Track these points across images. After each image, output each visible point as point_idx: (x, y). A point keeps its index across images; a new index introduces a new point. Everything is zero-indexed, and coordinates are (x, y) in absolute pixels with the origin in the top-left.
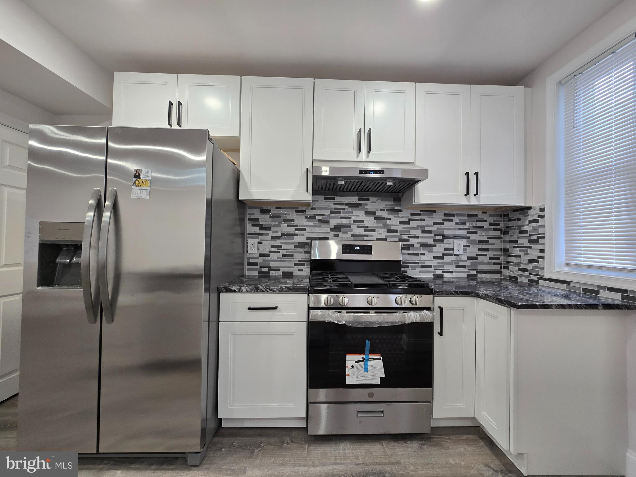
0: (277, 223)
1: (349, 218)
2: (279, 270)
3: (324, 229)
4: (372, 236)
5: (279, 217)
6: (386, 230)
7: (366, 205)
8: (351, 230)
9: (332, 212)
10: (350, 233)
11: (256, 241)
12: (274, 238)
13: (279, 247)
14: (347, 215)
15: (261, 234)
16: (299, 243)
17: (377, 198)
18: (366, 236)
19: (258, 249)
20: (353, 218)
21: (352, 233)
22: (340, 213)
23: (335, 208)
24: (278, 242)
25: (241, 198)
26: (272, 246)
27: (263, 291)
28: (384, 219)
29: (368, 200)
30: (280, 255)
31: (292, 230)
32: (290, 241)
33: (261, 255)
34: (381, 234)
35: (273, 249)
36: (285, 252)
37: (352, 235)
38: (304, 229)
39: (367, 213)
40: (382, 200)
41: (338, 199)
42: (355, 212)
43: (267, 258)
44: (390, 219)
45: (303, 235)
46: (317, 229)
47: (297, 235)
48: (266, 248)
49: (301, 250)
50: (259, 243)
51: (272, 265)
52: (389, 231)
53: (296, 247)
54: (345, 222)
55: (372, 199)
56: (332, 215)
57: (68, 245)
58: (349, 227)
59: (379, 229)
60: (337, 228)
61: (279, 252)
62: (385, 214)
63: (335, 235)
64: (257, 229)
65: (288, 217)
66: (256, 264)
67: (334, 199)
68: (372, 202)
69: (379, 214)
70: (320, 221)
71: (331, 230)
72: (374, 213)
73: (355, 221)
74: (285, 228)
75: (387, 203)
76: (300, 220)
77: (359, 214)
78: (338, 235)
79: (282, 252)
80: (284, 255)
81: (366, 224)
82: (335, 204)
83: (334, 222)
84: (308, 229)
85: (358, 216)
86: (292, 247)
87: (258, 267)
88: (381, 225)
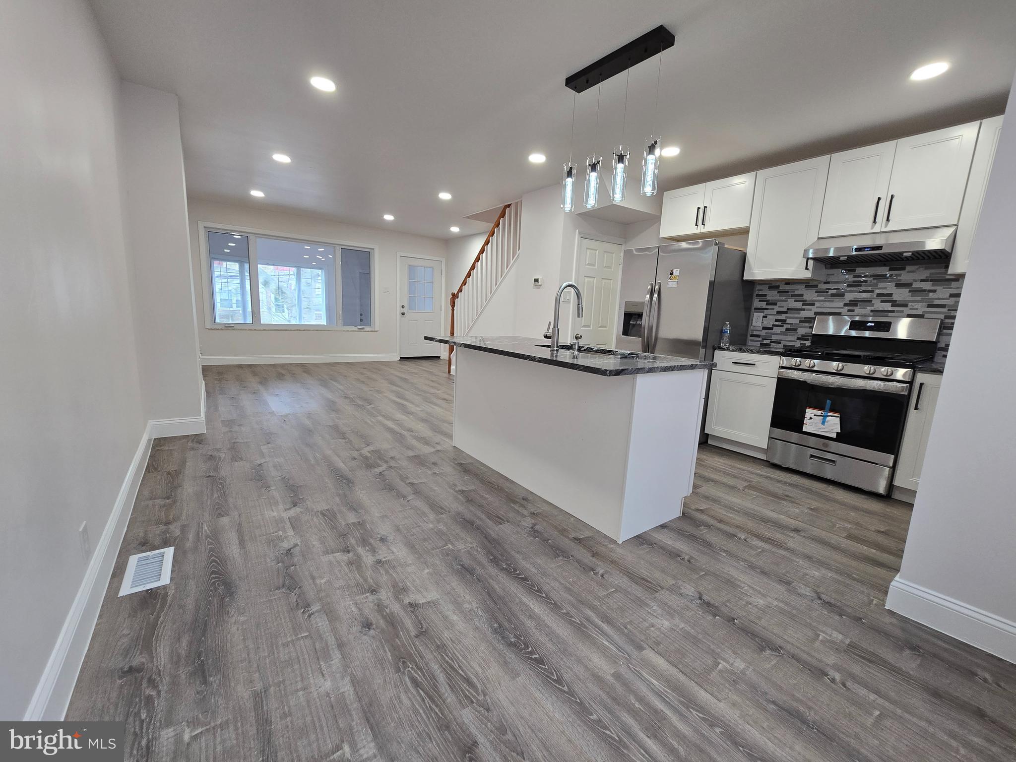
0: (784, 298)
1: (872, 291)
2: (780, 343)
3: (837, 304)
4: (902, 311)
5: (788, 292)
6: (925, 304)
7: (900, 275)
8: (873, 305)
9: (849, 286)
10: (869, 308)
11: (762, 314)
12: (779, 313)
13: (784, 321)
14: (870, 288)
15: (767, 309)
16: (805, 318)
17: (916, 267)
18: (893, 312)
19: (762, 323)
20: (877, 291)
21: (872, 308)
22: (860, 286)
23: (854, 282)
24: (783, 317)
25: (745, 278)
26: (777, 320)
27: (745, 351)
28: (925, 291)
29: (904, 269)
30: (783, 329)
31: (799, 305)
32: (796, 315)
33: (764, 328)
34: (917, 309)
35: (777, 323)
36: (789, 326)
37: (872, 311)
38: (813, 304)
39: (899, 285)
40: (926, 268)
41: (859, 270)
42: (881, 285)
43: (770, 331)
44: (934, 291)
45: (810, 310)
46: (827, 304)
47: (804, 310)
48: (770, 321)
49: (807, 324)
50: (764, 317)
51: (774, 338)
52: (929, 306)
53: (801, 321)
54: (865, 296)
55: (908, 268)
56: (849, 289)
57: (636, 314)
58: (871, 301)
59: (913, 304)
60: (854, 303)
61: (783, 326)
62: (927, 286)
63: (849, 311)
64: (763, 305)
65: (797, 292)
66: (758, 336)
67: (854, 271)
68: (908, 272)
69: (916, 285)
70: (833, 295)
71: (845, 305)
72: (910, 284)
73: (879, 295)
74: (792, 303)
75: (933, 271)
76: (810, 295)
77: (888, 287)
78: (853, 311)
79: (786, 326)
80: (787, 329)
81: (895, 297)
82: (855, 277)
83: (849, 297)
84: (817, 304)
85: (886, 288)
86: (797, 321)
87: (760, 339)
88: (919, 298)
